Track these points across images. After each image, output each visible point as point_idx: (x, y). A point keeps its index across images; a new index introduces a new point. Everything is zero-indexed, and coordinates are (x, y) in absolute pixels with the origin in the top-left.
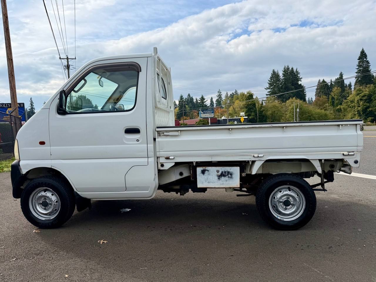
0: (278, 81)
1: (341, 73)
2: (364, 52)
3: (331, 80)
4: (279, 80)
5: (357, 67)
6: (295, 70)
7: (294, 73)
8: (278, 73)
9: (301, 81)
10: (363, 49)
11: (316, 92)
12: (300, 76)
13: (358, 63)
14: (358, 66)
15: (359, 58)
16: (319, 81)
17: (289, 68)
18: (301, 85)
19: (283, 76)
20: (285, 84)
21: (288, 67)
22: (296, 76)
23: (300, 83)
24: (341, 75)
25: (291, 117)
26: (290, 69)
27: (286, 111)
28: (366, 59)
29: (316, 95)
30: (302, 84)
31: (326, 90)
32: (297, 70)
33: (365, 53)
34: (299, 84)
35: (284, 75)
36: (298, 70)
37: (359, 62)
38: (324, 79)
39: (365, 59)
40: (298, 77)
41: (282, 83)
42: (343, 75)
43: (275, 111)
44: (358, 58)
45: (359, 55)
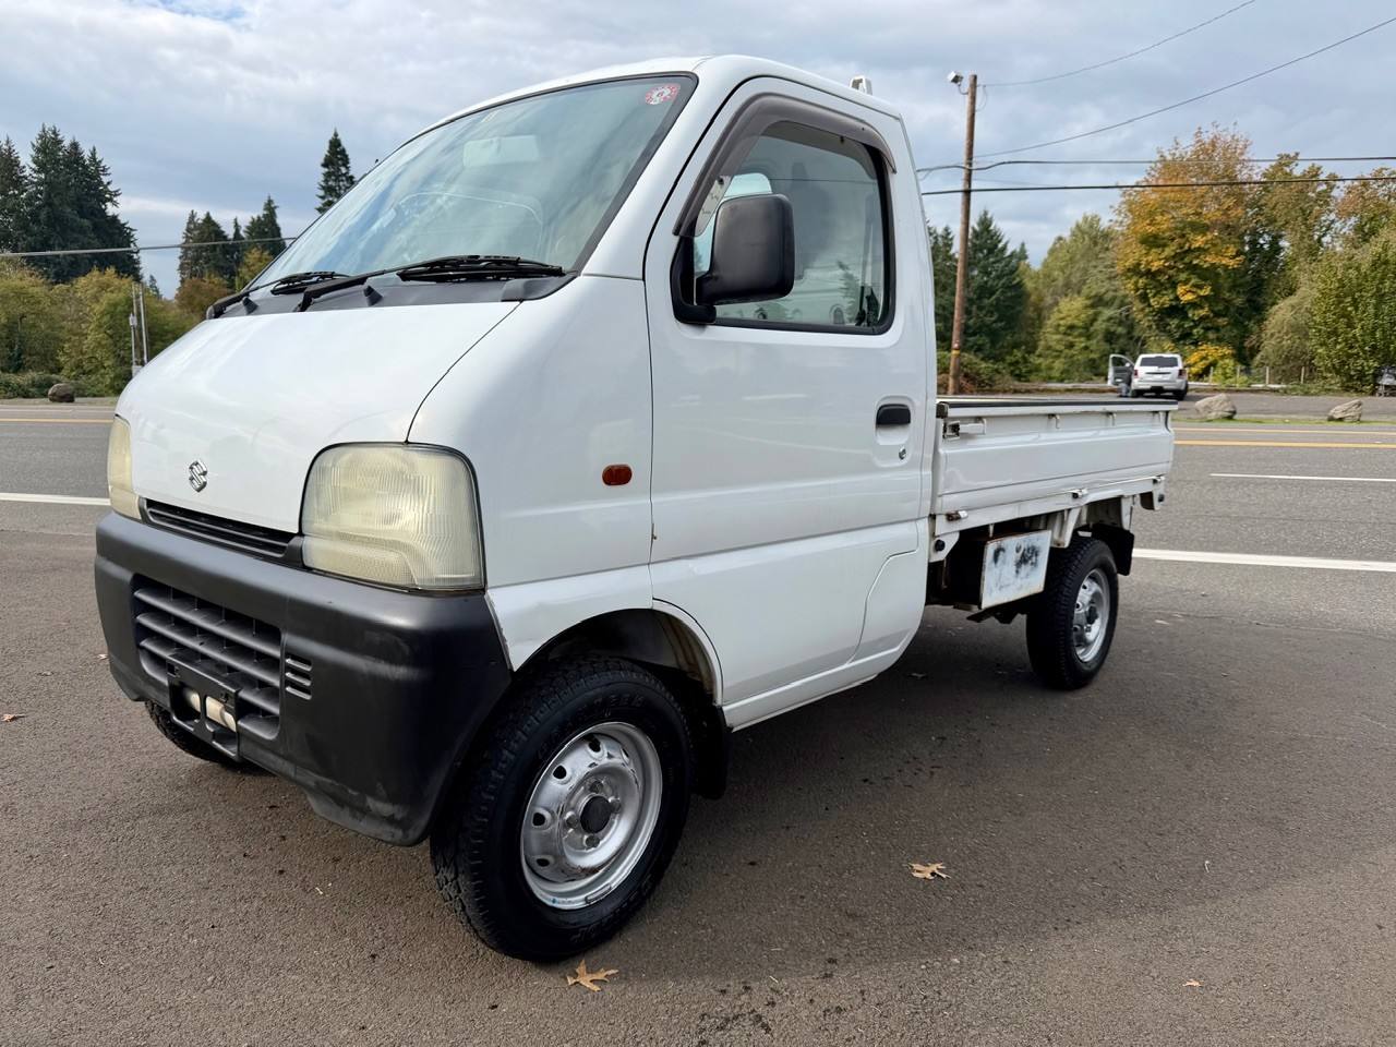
0: (16, 188)
1: (270, 202)
2: (340, 145)
3: (236, 220)
4: (18, 183)
5: (322, 193)
6: (87, 155)
7: (85, 167)
8: (10, 151)
9: (115, 204)
10: (336, 135)
11: (180, 258)
12: (113, 180)
13: (322, 178)
14: (323, 188)
15: (325, 160)
16: (192, 216)
17: (61, 141)
18: (115, 218)
19: (34, 166)
20: (48, 203)
21: (54, 133)
22: (92, 177)
23: (111, 210)
24: (270, 209)
25: (103, 346)
26: (67, 143)
27: (81, 320)
28: (347, 168)
29: (182, 267)
30: (119, 218)
31: (221, 256)
32: (93, 153)
33: (344, 150)
34: (110, 214)
35: (41, 167)
36: (98, 158)
37: (328, 176)
38: (208, 214)
39: (343, 170)
40: (101, 183)
41: (31, 198)
42: (277, 211)
43: (23, 316)
44: (322, 161)
45: (324, 150)
